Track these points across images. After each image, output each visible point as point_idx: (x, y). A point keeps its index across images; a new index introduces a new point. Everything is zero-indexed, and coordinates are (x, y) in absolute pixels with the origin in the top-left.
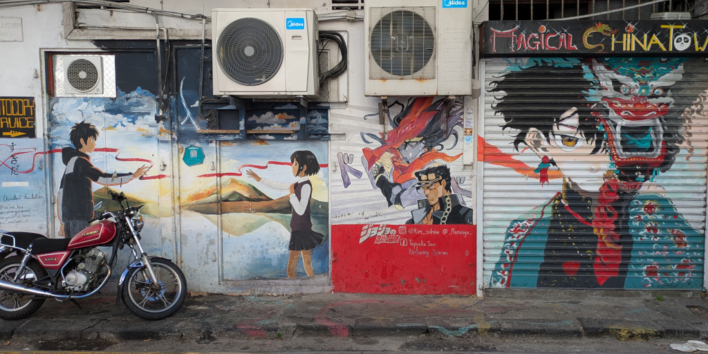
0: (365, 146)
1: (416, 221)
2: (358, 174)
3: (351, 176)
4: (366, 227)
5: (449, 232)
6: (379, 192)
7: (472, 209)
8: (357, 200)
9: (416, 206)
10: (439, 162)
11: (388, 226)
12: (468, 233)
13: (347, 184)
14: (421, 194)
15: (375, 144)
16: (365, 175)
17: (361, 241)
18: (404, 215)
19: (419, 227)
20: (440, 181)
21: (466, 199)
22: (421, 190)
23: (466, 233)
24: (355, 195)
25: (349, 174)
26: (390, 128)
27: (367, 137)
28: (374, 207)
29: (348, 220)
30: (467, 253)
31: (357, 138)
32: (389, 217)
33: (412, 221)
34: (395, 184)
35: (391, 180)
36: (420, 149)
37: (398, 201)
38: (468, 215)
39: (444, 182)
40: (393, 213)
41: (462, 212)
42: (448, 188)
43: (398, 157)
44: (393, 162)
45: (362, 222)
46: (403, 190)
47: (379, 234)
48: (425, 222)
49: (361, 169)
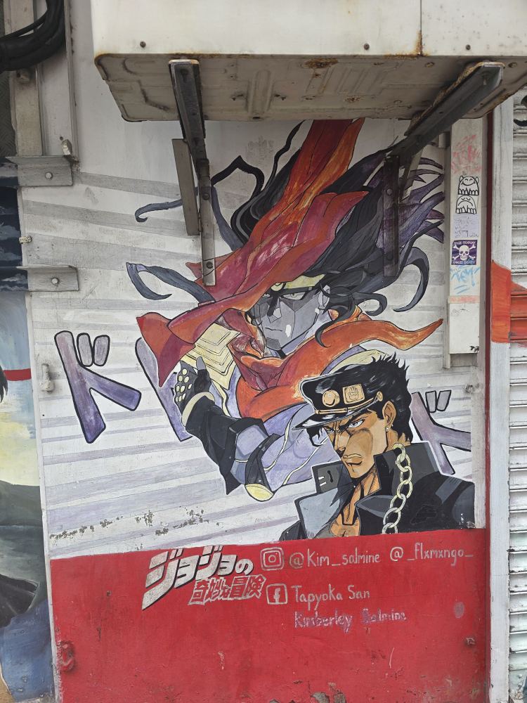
0: (145, 306)
1: (312, 529)
2: (127, 397)
3: (105, 405)
4: (160, 559)
5: (408, 551)
6: (196, 449)
7: (471, 484)
8: (129, 479)
9: (310, 486)
10: (372, 350)
11: (227, 550)
12: (461, 553)
13: (93, 430)
14: (325, 449)
15: (179, 302)
16: (149, 400)
17: (148, 600)
18: (273, 513)
19: (320, 545)
20: (378, 408)
21: (454, 455)
22: (324, 437)
23: (455, 554)
24: (123, 464)
25: (98, 398)
26: (222, 248)
27: (149, 280)
28: (181, 496)
29: (105, 541)
30: (459, 610)
31: (117, 284)
32: (229, 523)
33: (298, 530)
34: (245, 423)
35: (232, 411)
36: (317, 312)
37: (256, 472)
38: (461, 502)
39: (390, 409)
40: (241, 510)
41: (443, 493)
42: (401, 426)
43: (251, 340)
44: (237, 355)
45: (147, 543)
46: (270, 440)
47: (204, 574)
48: (336, 530)
49: (137, 380)
